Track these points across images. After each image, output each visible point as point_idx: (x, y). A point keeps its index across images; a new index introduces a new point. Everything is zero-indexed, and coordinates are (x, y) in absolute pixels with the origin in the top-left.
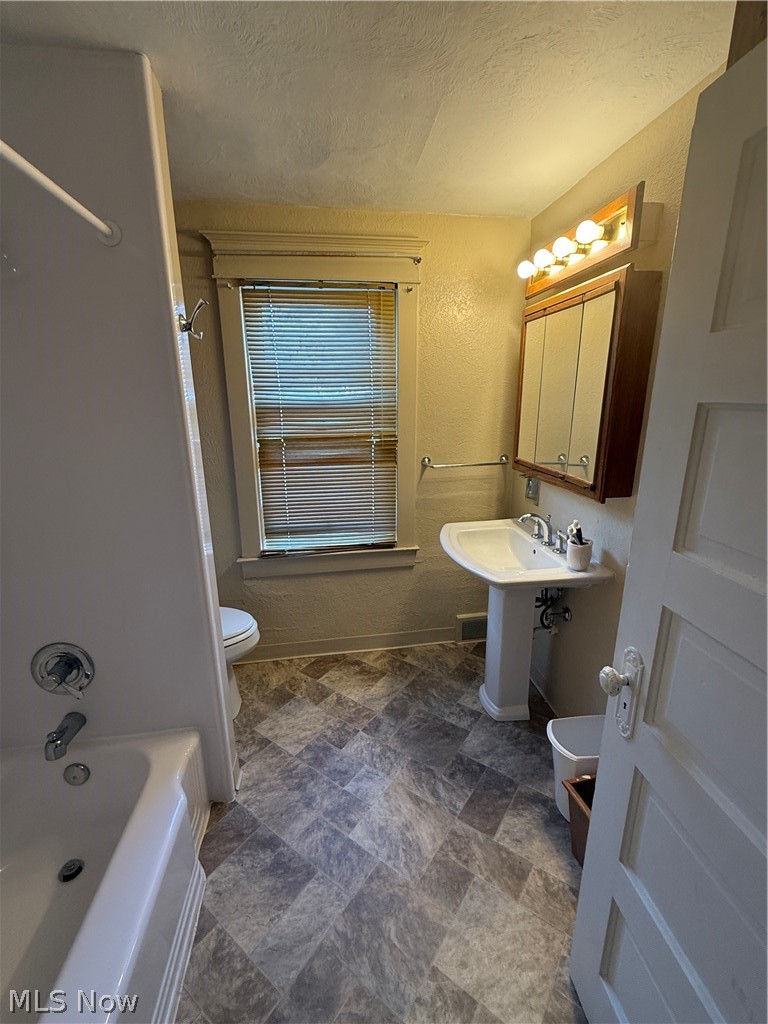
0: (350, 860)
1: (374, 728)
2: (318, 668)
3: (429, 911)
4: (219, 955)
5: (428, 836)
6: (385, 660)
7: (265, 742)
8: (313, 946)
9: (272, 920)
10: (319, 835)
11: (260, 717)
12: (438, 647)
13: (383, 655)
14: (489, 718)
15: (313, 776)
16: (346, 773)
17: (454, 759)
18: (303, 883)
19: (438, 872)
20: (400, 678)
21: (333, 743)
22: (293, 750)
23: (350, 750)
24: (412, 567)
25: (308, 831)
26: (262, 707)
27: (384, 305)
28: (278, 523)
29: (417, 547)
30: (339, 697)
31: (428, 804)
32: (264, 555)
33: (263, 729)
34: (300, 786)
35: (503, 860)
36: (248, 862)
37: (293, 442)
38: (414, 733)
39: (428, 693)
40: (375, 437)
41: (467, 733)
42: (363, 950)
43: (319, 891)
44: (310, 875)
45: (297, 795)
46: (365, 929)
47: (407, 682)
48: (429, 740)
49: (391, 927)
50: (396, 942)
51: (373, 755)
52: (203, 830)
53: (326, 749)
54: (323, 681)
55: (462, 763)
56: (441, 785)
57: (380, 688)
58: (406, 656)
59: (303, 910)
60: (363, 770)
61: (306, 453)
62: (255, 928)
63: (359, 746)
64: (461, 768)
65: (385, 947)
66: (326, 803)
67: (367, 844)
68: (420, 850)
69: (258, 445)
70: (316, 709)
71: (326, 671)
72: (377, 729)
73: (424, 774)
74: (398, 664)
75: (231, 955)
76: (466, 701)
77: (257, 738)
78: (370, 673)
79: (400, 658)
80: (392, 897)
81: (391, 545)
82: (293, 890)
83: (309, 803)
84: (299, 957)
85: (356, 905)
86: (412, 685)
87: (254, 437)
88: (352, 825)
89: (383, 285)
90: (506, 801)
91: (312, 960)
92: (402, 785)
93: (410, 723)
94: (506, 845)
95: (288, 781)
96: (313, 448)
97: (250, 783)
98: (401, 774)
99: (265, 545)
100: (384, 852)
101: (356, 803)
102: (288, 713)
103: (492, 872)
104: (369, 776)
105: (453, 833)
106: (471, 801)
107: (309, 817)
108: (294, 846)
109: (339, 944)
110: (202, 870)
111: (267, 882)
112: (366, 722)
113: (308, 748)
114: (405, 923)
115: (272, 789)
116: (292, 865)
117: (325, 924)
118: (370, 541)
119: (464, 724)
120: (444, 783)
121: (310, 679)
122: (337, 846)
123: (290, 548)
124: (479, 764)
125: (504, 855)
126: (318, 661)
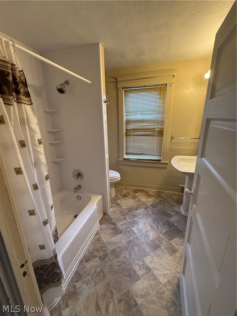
0: (131, 233)
1: (146, 208)
2: (136, 191)
3: (146, 250)
4: (99, 239)
5: (152, 235)
6: (155, 193)
7: (118, 204)
8: (118, 245)
9: (110, 238)
10: (125, 226)
11: (119, 199)
12: (172, 193)
13: (155, 192)
14: (181, 214)
15: (127, 214)
16: (136, 216)
17: (166, 221)
18: (119, 234)
19: (152, 243)
20: (157, 198)
21: (135, 209)
22: (124, 208)
23: (138, 211)
24: (166, 168)
25: (123, 225)
26: (120, 197)
27: (162, 91)
28: (129, 151)
29: (168, 162)
30: (139, 199)
31: (155, 228)
32: (125, 159)
33: (119, 202)
34: (124, 215)
35: (171, 247)
36: (108, 226)
37: (134, 130)
38: (157, 212)
39: (165, 204)
40: (157, 129)
41: (173, 216)
42: (128, 250)
43: (122, 236)
44: (121, 232)
45: (122, 217)
46: (130, 247)
47: (159, 200)
48: (161, 215)
49: (136, 249)
50: (136, 252)
51: (144, 214)
52: (101, 217)
53: (132, 209)
54: (136, 194)
55: (168, 222)
56: (160, 226)
57: (151, 199)
58: (161, 193)
59: (117, 238)
60: (140, 216)
61: (137, 133)
62: (107, 238)
63: (141, 211)
64: (167, 223)
65: (133, 252)
66: (129, 220)
67: (136, 231)
68: (149, 237)
69: (125, 130)
70: (133, 200)
71: (138, 192)
72: (147, 209)
73: (156, 222)
74: (158, 195)
75: (101, 240)
76: (176, 209)
77: (117, 203)
78: (149, 195)
79: (160, 194)
80: (138, 244)
81: (160, 160)
82: (117, 234)
83: (125, 219)
84: (114, 246)
85: (129, 242)
86: (161, 201)
87: (124, 128)
88: (133, 227)
89: (163, 85)
90: (178, 235)
91: (116, 247)
92: (149, 222)
93: (157, 210)
94: (173, 244)
95: (121, 214)
96: (139, 132)
97: (113, 211)
98: (150, 220)
99: (125, 157)
100: (139, 234)
101: (136, 223)
102: (126, 200)
103: (167, 248)
104: (141, 218)
105: (159, 237)
106: (167, 231)
107: (124, 222)
108: (119, 226)
109: (123, 247)
110: (99, 224)
111: (111, 231)
112: (144, 206)
113: (128, 208)
114: (140, 250)
115: (117, 214)
116: (117, 230)
117: (121, 243)
118: (153, 159)
119: (172, 214)
120: (161, 225)
121: (133, 193)
122: (129, 230)
123: (132, 158)
124: (173, 224)
125: (172, 246)
126: (136, 190)
